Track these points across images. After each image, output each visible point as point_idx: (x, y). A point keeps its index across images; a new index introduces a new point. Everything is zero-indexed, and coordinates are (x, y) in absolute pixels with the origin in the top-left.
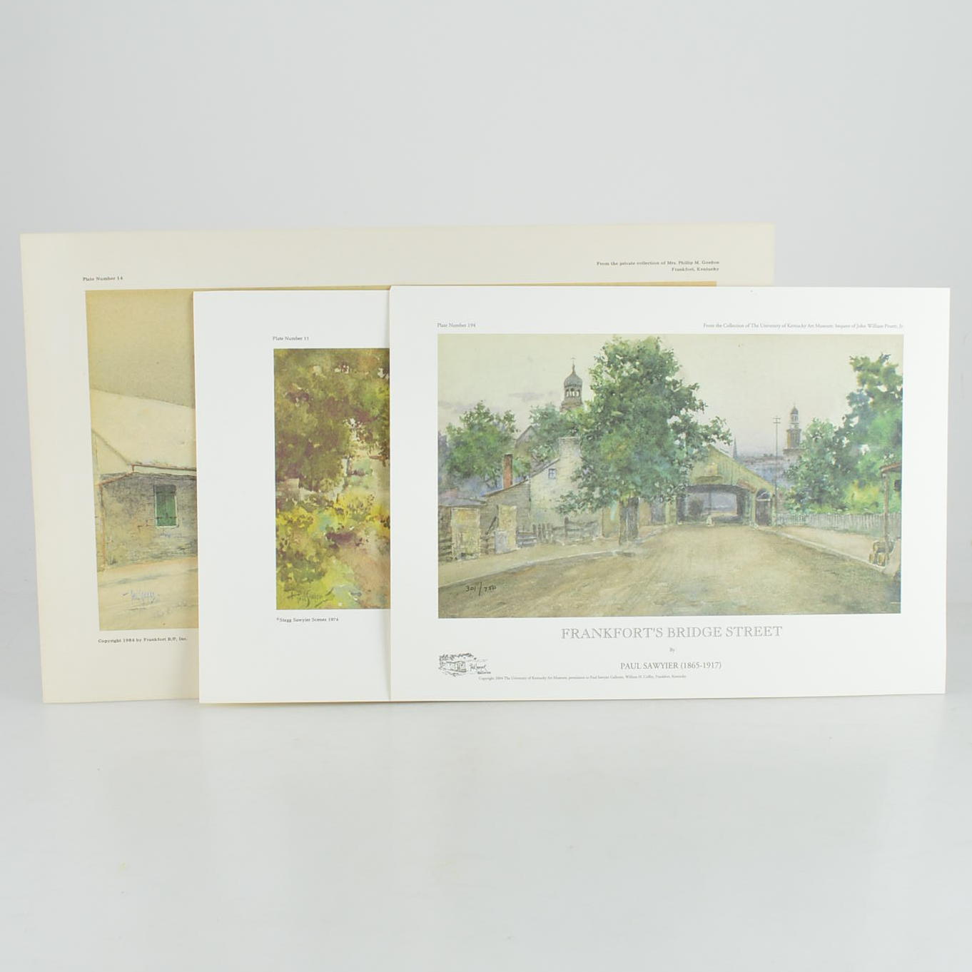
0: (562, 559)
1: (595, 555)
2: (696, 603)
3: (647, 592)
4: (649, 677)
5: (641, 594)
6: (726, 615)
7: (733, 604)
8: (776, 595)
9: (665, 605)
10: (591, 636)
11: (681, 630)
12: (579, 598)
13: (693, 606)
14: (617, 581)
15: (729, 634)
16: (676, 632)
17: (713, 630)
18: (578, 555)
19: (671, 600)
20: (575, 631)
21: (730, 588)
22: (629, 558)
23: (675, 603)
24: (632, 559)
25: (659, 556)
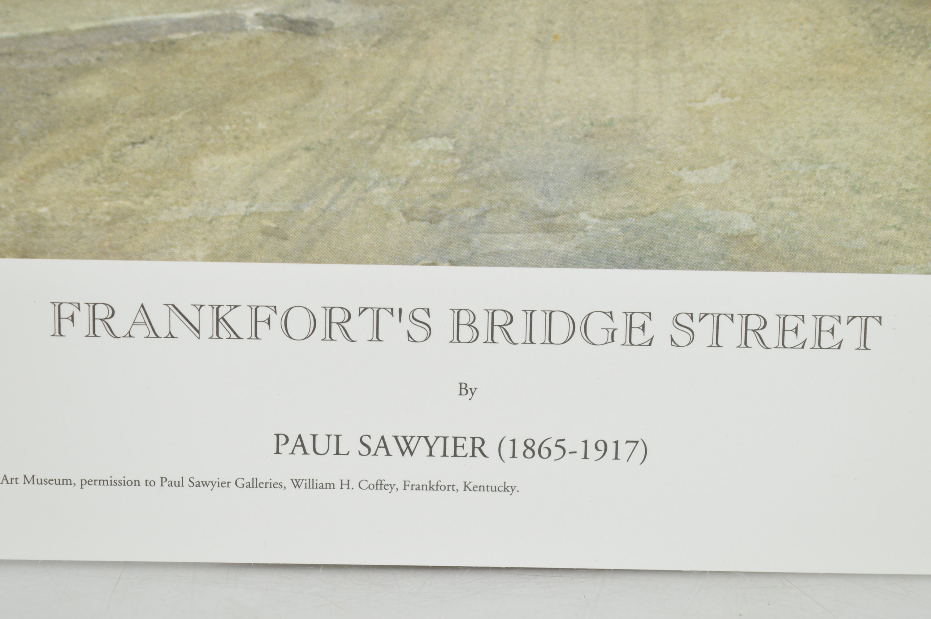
0: (47, 35)
1: (177, 26)
2: (558, 220)
3: (375, 174)
4: (380, 485)
5: (352, 179)
6: (675, 267)
7: (703, 227)
8: (863, 198)
9: (445, 223)
10: (162, 331)
11: (500, 319)
12: (116, 187)
13: (548, 229)
14: (262, 125)
15: (682, 337)
16: (482, 324)
17: (620, 323)
18: (109, 22)
19: (468, 205)
20: (101, 312)
21: (692, 168)
22: (309, 40)
23: (481, 217)
24: (321, 45)
25: (424, 36)
